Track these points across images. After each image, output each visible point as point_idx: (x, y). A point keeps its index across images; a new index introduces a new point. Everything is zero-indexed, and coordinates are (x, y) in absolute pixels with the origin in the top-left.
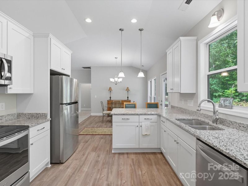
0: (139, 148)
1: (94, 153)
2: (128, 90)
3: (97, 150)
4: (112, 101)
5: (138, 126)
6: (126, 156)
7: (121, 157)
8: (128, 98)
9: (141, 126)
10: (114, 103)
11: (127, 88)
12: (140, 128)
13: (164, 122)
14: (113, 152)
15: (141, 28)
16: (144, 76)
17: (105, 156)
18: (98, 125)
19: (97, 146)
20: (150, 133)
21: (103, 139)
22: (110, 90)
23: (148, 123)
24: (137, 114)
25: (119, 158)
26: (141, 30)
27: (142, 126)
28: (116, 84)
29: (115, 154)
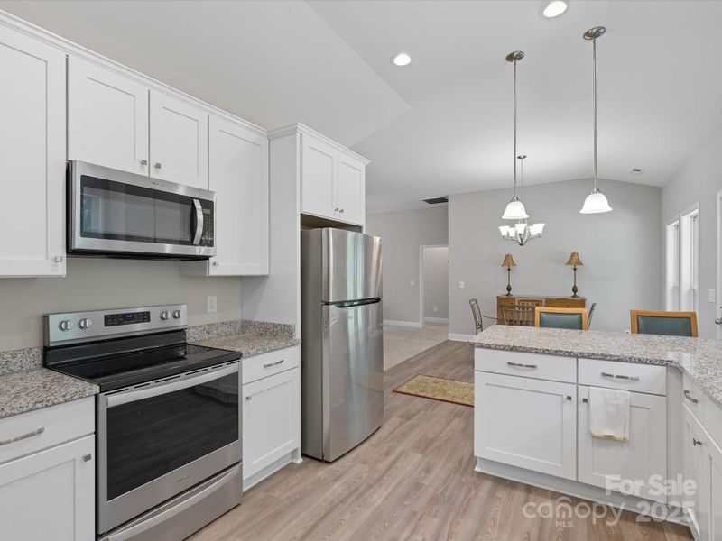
0: (576, 483)
1: (420, 456)
2: (574, 261)
3: (430, 449)
4: (514, 299)
5: (574, 399)
6: (519, 495)
7: (503, 494)
8: (575, 290)
9: (585, 400)
10: (519, 307)
11: (573, 255)
12: (583, 407)
13: (695, 401)
14: (477, 469)
15: (591, 26)
16: (611, 209)
17: (449, 476)
18: (458, 372)
19: (433, 435)
20: (627, 436)
21: (459, 418)
22: (509, 262)
23: (621, 393)
24: (569, 354)
25: (491, 495)
26: (593, 35)
27: (592, 402)
28: (521, 245)
29: (482, 476)
